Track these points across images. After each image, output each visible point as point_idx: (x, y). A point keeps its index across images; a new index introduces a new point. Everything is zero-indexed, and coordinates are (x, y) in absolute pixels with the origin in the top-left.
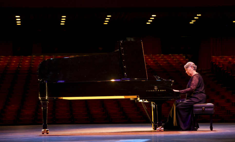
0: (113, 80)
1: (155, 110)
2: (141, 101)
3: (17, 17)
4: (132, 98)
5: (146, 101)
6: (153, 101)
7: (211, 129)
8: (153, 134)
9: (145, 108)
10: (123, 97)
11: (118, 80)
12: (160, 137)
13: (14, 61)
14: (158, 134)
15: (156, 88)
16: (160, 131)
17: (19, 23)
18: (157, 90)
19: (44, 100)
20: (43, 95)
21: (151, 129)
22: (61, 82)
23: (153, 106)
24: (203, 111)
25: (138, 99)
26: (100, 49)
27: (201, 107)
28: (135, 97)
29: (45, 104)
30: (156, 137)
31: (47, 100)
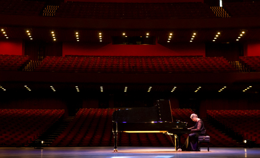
0: (153, 122)
1: (177, 139)
2: (169, 134)
3: (101, 87)
4: (164, 132)
5: (172, 134)
6: (176, 134)
7: (208, 150)
8: (176, 153)
9: (171, 138)
10: (159, 132)
11: (155, 122)
12: (180, 155)
13: (99, 112)
14: (179, 153)
15: (177, 127)
16: (180, 151)
17: (102, 91)
18: (178, 128)
19: (115, 132)
20: (115, 130)
21: (175, 150)
22: (125, 122)
23: (176, 137)
24: (204, 140)
25: (168, 133)
26: (146, 105)
27: (203, 138)
28: (166, 131)
29: (116, 135)
30: (177, 154)
31: (117, 133)
